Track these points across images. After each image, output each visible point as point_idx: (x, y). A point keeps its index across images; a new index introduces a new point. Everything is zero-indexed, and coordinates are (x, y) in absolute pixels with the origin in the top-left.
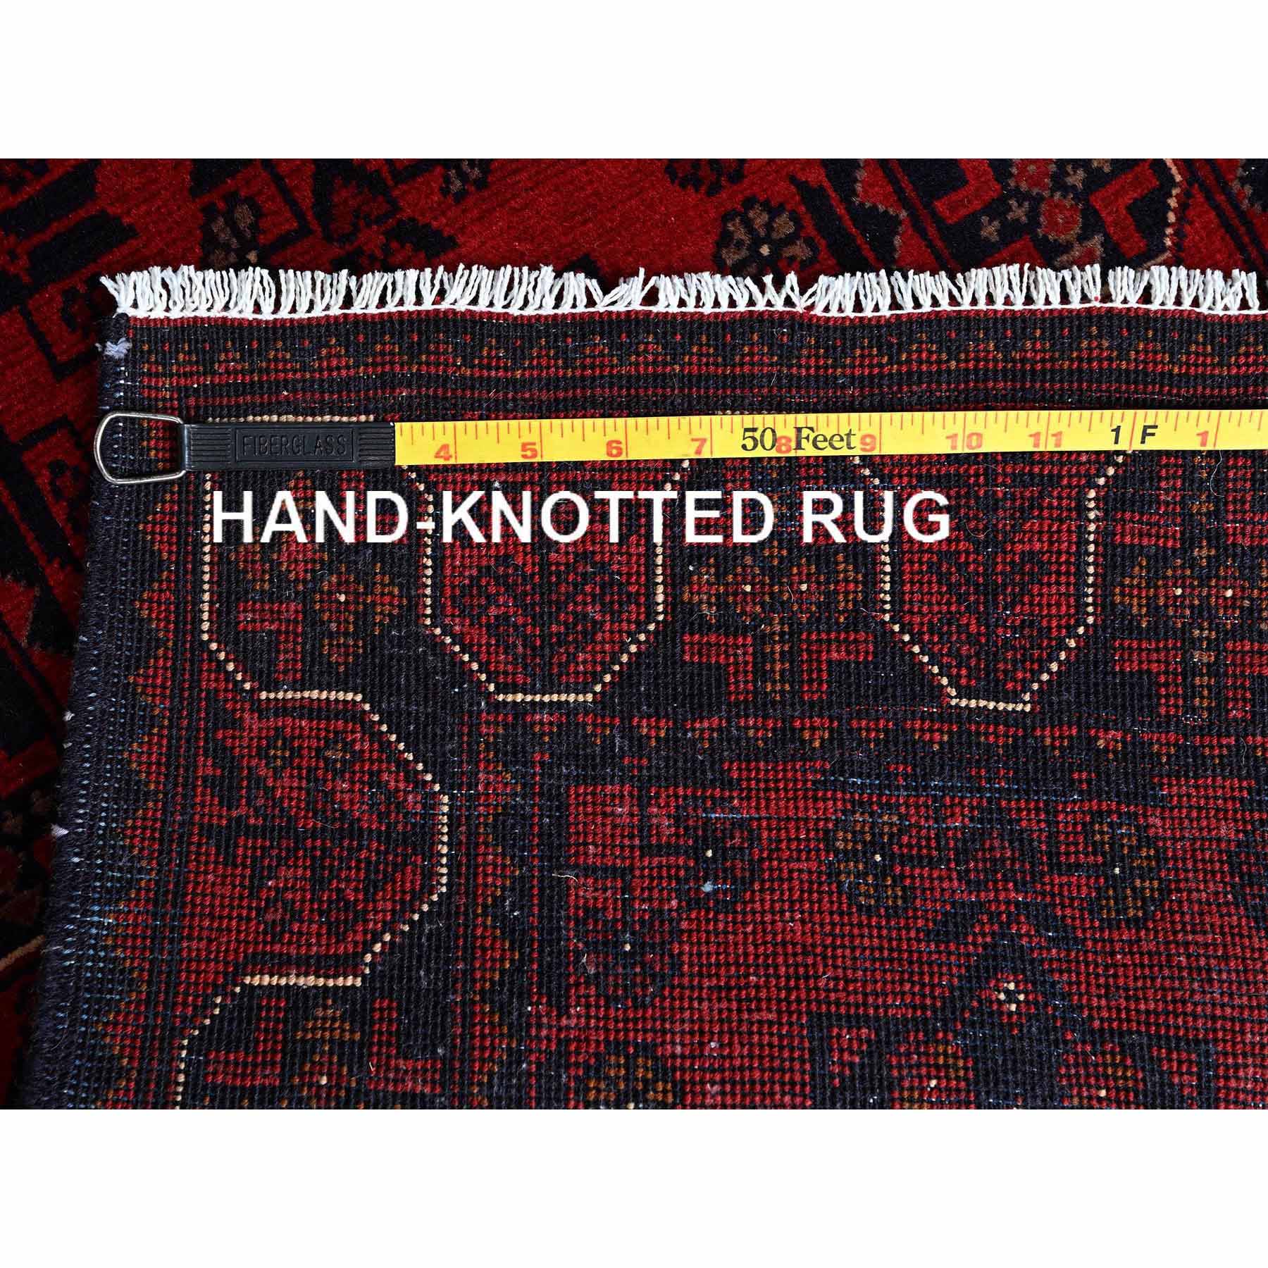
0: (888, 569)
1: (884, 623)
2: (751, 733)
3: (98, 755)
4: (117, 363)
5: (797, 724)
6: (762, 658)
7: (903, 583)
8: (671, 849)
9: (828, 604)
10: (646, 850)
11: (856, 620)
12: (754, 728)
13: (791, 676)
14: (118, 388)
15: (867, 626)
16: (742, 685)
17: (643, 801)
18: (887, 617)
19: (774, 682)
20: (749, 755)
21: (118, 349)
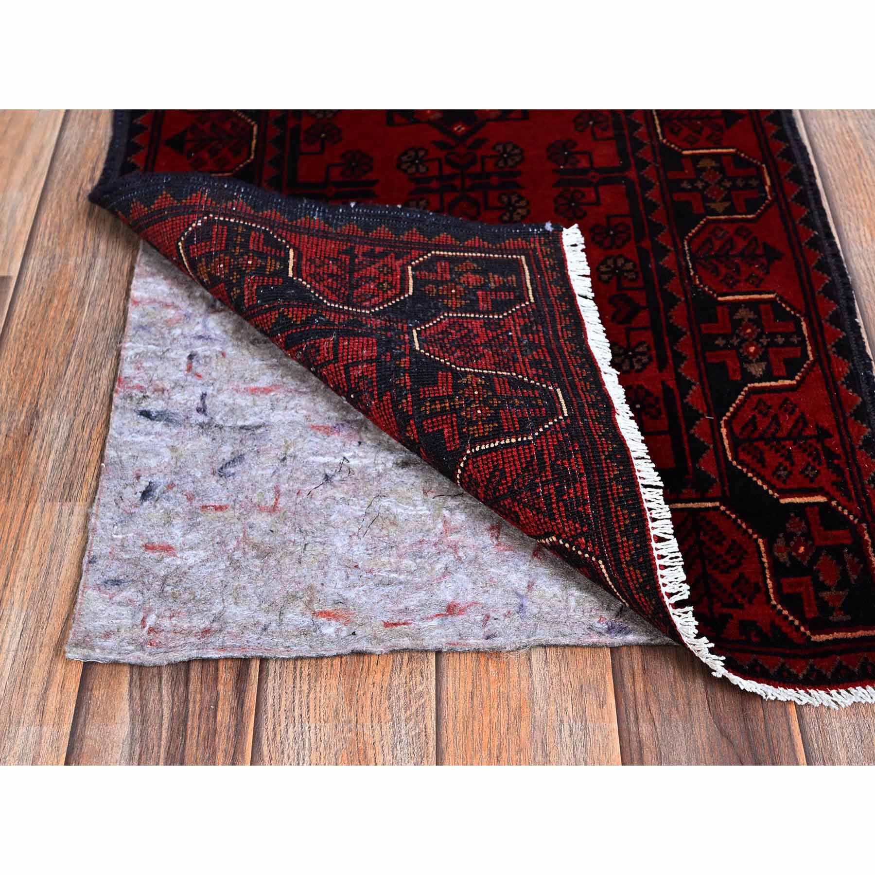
0: (492, 445)
1: (465, 451)
2: (404, 401)
3: (383, 216)
4: (543, 228)
5: (412, 422)
6: (442, 400)
7: (486, 454)
8: (348, 378)
9: (471, 423)
10: (346, 367)
11: (463, 437)
12: (406, 403)
13: (434, 414)
14: (533, 229)
15: (462, 443)
16: (428, 392)
17: (369, 361)
18: (468, 452)
19: (430, 406)
20: (395, 403)
21: (549, 226)
